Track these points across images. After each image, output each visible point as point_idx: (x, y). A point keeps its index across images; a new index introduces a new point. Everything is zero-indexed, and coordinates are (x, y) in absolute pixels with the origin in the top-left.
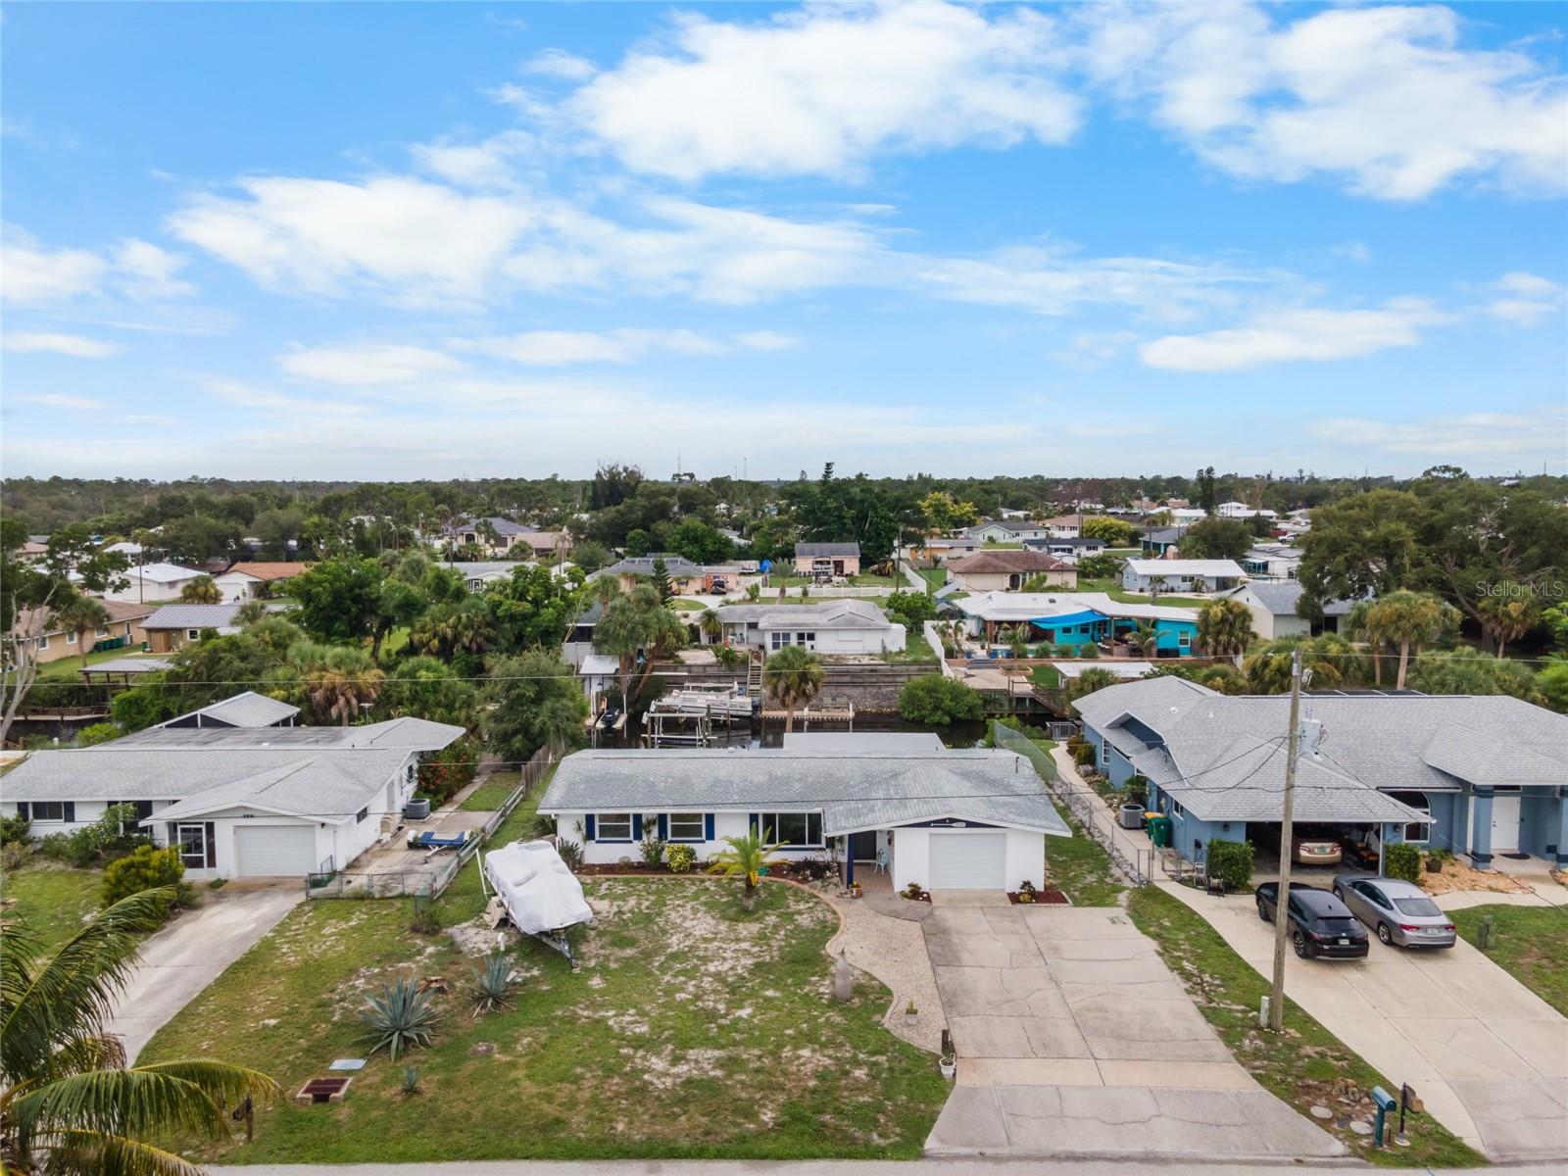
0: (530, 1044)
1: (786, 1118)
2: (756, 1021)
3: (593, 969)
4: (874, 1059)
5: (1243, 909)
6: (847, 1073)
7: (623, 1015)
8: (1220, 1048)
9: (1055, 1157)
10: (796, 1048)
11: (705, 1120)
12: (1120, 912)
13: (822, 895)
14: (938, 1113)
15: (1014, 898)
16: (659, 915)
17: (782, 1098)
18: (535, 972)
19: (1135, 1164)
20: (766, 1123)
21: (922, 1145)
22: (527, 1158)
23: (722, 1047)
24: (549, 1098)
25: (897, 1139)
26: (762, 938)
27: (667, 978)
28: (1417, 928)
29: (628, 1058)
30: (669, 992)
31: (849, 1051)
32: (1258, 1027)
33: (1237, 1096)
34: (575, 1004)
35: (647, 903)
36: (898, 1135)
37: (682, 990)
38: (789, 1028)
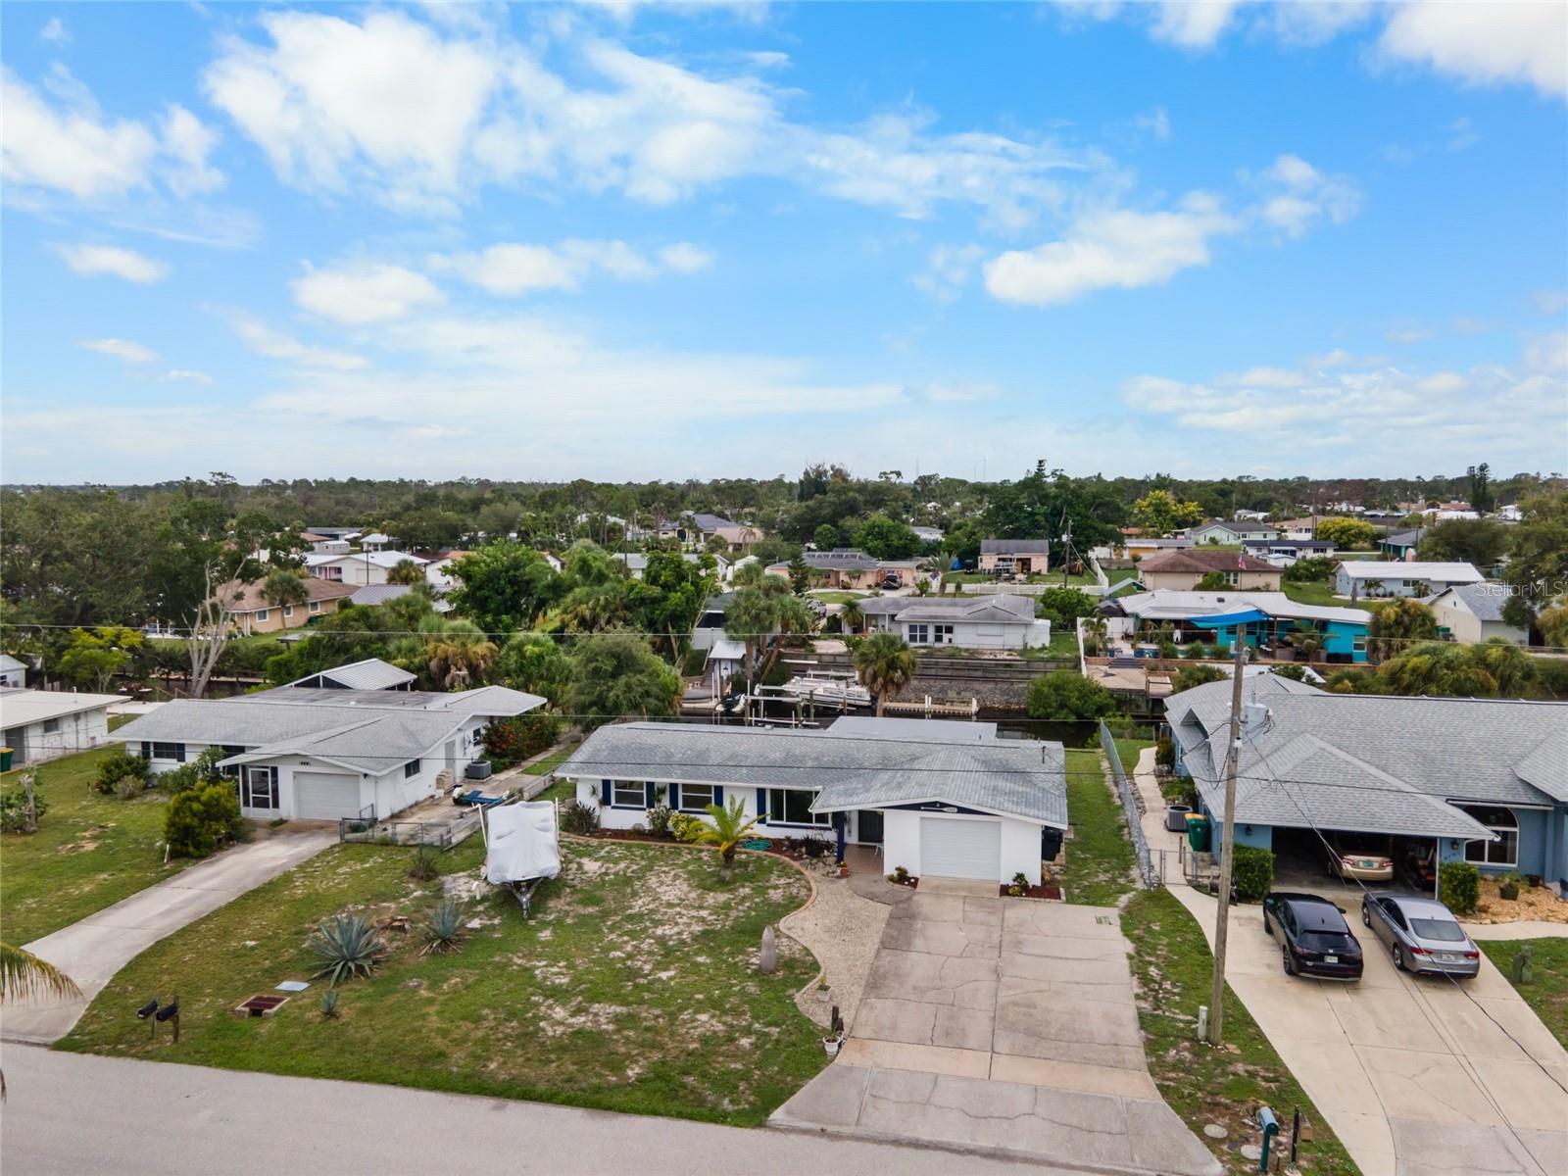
0: (456, 984)
1: (652, 1075)
2: (672, 983)
3: (549, 923)
4: (766, 1030)
5: (1251, 919)
6: (731, 1040)
7: (552, 966)
8: (1138, 1056)
9: (897, 1142)
10: (697, 1012)
11: (572, 1068)
12: (1113, 914)
13: (806, 873)
14: (801, 1086)
15: (1005, 890)
16: (639, 879)
17: (656, 1056)
18: (496, 921)
19: (978, 1158)
20: (629, 1078)
21: (768, 1116)
22: (394, 1084)
23: (628, 1004)
24: (445, 1033)
25: (747, 1106)
26: (716, 910)
27: (613, 936)
28: (1429, 952)
29: (537, 1005)
30: (605, 950)
31: (746, 1020)
32: (1194, 1040)
33: (1128, 1105)
34: (514, 953)
35: (635, 867)
36: (749, 1103)
37: (620, 948)
38: (701, 993)
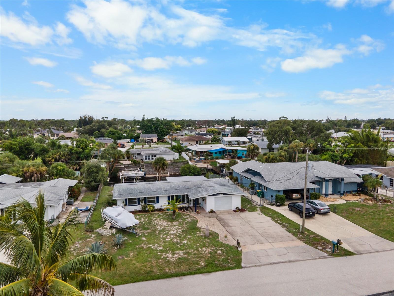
0: (133, 255)
1: (207, 264)
2: (189, 243)
3: (141, 236)
4: (221, 248)
5: (285, 209)
6: (217, 252)
7: (155, 245)
8: (294, 237)
9: (271, 264)
10: (201, 248)
11: (187, 266)
12: (259, 212)
13: (190, 214)
14: (241, 258)
15: (235, 211)
16: (152, 222)
17: (204, 259)
18: (126, 238)
19: (288, 263)
20: (203, 265)
21: (241, 265)
22: (147, 280)
23: (183, 250)
24: (146, 267)
25: (235, 265)
26: (180, 225)
27: (162, 236)
28: (323, 209)
29: (161, 255)
30: (164, 239)
31: (214, 247)
32: (300, 233)
33: (302, 246)
34: (141, 244)
35: (147, 219)
36: (235, 264)
37: (167, 238)
38: (198, 244)
